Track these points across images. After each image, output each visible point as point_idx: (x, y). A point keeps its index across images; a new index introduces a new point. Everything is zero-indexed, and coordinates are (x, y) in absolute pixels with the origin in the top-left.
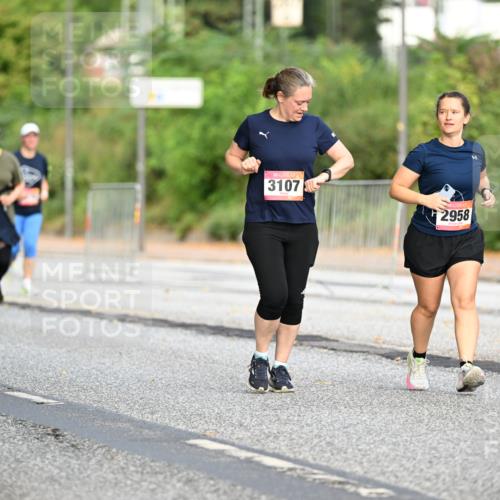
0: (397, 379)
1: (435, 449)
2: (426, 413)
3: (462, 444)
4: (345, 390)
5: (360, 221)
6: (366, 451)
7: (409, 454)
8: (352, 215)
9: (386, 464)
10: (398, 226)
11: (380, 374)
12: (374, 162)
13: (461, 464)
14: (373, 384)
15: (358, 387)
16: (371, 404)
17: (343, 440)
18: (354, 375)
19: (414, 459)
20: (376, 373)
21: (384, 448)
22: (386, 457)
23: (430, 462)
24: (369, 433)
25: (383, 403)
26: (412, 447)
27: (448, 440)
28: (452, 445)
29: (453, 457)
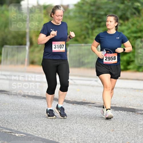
0: (27, 103)
1: (37, 122)
2: (35, 112)
3: (45, 121)
4: (12, 106)
5: (16, 58)
6: (17, 123)
7: (30, 124)
8: (13, 56)
9: (23, 127)
10: (26, 59)
11: (22, 101)
12: (20, 40)
13: (45, 127)
14: (20, 104)
15: (15, 105)
16: (19, 110)
17: (11, 120)
18: (14, 102)
19: (32, 125)
20: (21, 101)
21: (23, 122)
22: (24, 125)
23: (36, 126)
24: (18, 118)
25: (22, 109)
26: (31, 122)
27: (41, 120)
28: (42, 121)
29: (43, 125)
